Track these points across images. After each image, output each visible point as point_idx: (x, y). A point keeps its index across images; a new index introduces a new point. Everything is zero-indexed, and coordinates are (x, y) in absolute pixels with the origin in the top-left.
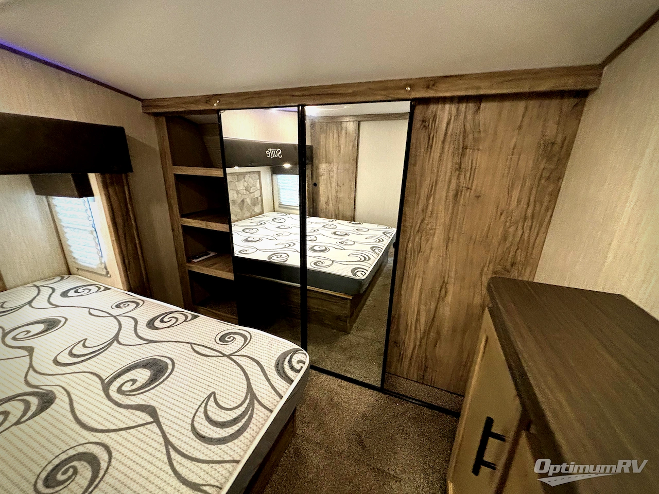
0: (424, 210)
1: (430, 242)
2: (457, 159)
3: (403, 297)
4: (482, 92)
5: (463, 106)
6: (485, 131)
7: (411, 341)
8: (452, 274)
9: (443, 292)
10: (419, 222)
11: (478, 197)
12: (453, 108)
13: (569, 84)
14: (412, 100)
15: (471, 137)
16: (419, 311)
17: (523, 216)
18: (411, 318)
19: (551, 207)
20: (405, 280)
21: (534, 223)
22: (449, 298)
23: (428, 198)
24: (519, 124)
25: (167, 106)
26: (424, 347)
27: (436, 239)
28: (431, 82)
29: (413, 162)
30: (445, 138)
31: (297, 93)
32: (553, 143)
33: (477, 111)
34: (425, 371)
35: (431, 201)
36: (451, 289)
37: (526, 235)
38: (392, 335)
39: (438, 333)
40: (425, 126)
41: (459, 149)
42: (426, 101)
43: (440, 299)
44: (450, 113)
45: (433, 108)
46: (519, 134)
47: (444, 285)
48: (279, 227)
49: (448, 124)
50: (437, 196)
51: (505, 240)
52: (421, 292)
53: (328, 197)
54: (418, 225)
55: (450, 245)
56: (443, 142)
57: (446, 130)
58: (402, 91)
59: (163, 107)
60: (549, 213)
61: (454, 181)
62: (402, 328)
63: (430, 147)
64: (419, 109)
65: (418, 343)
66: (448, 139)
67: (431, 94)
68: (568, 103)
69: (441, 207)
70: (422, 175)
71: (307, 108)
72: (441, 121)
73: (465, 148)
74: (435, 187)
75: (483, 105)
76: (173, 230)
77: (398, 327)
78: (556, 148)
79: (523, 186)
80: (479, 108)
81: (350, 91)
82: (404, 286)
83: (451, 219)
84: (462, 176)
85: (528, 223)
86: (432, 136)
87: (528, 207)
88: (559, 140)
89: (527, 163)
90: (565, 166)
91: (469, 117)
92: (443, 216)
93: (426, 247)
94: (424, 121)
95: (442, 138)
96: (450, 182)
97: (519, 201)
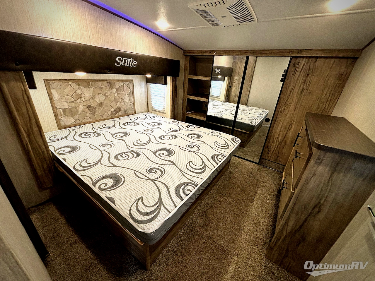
0: (288, 97)
1: (288, 108)
2: (304, 78)
3: (274, 129)
4: (318, 55)
5: (310, 60)
6: (317, 69)
7: (273, 146)
8: (295, 121)
9: (290, 128)
10: (285, 101)
11: (310, 93)
12: (307, 60)
13: (350, 54)
14: (291, 57)
15: (311, 70)
16: (279, 135)
17: (326, 100)
18: (276, 137)
19: (338, 98)
20: (276, 123)
21: (330, 103)
22: (292, 130)
23: (291, 92)
24: (330, 67)
25: (193, 53)
26: (278, 148)
27: (291, 107)
28: (300, 51)
29: (287, 79)
30: (301, 71)
31: (248, 52)
32: (342, 75)
33: (316, 61)
34: (277, 158)
35: (291, 93)
36: (293, 126)
37: (327, 107)
38: (267, 143)
39: (285, 143)
40: (294, 66)
41: (306, 75)
42: (296, 57)
43: (289, 130)
44: (305, 61)
45: (299, 59)
46: (330, 70)
47: (291, 124)
48: (213, 105)
49: (303, 65)
50: (294, 91)
51: (318, 109)
52: (281, 127)
53: (236, 93)
54: (285, 102)
55: (296, 110)
56: (300, 72)
57: (302, 68)
58: (288, 54)
59: (191, 53)
60: (337, 100)
61: (302, 86)
62: (271, 141)
63: (295, 73)
64: (293, 60)
65: (276, 146)
66: (303, 71)
67: (299, 55)
68: (350, 61)
69: (295, 95)
70: (290, 83)
71: (250, 57)
72: (301, 65)
73: (308, 74)
74: (294, 88)
75: (318, 59)
76: (183, 100)
77: (269, 140)
78: (343, 76)
79: (329, 89)
80: (316, 60)
81: (268, 52)
82: (275, 125)
83: (298, 100)
84: (305, 85)
85: (328, 103)
86: (296, 70)
87: (329, 97)
88: (345, 73)
89: (332, 81)
90: (345, 83)
91: (312, 63)
92: (295, 99)
93: (286, 110)
94: (294, 64)
95: (300, 70)
96: (300, 87)
97: (326, 95)
